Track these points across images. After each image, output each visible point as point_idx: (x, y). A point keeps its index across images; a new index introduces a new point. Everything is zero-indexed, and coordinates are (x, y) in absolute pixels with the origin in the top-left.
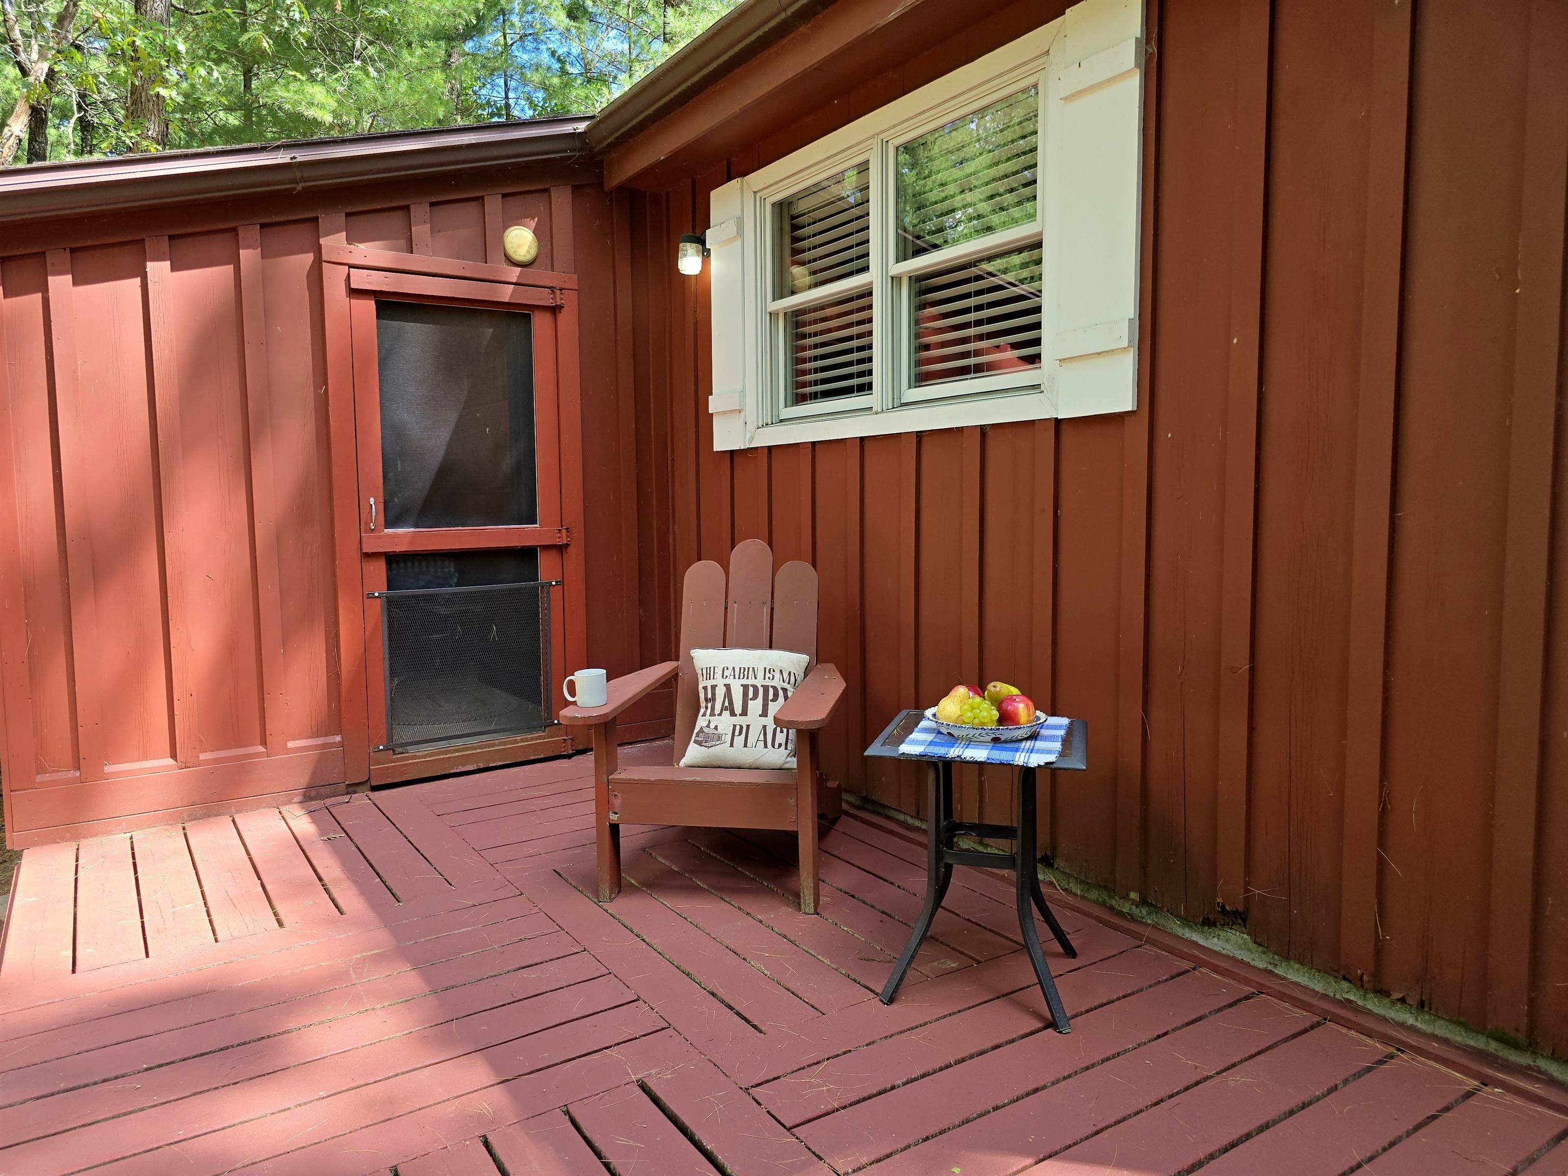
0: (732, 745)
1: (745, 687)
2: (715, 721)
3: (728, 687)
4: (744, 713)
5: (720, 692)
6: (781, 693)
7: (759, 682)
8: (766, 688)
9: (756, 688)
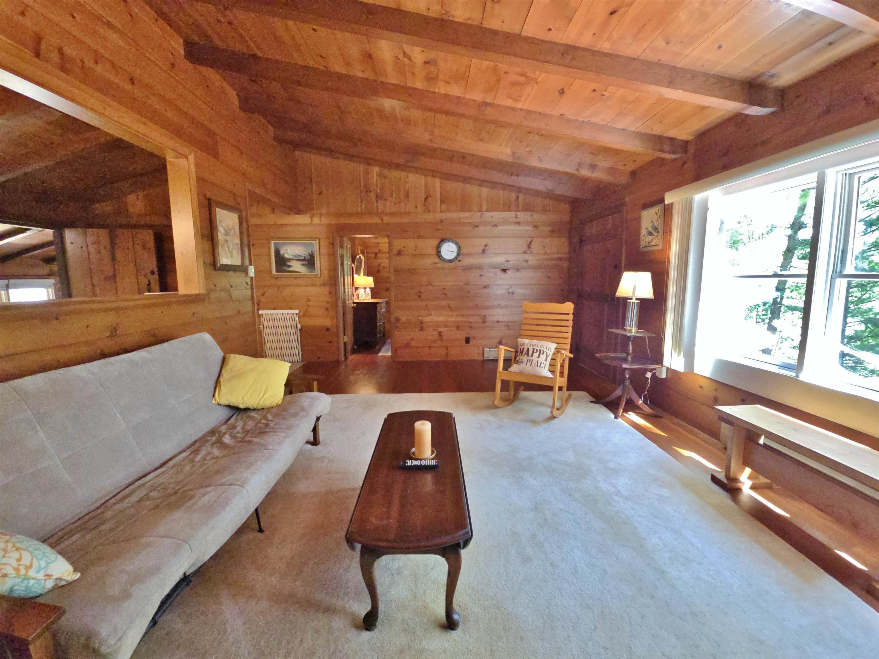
0: (526, 365)
1: (534, 349)
2: (521, 357)
3: (528, 349)
4: (532, 356)
5: (525, 350)
6: (545, 353)
7: (539, 348)
8: (540, 350)
9: (537, 350)
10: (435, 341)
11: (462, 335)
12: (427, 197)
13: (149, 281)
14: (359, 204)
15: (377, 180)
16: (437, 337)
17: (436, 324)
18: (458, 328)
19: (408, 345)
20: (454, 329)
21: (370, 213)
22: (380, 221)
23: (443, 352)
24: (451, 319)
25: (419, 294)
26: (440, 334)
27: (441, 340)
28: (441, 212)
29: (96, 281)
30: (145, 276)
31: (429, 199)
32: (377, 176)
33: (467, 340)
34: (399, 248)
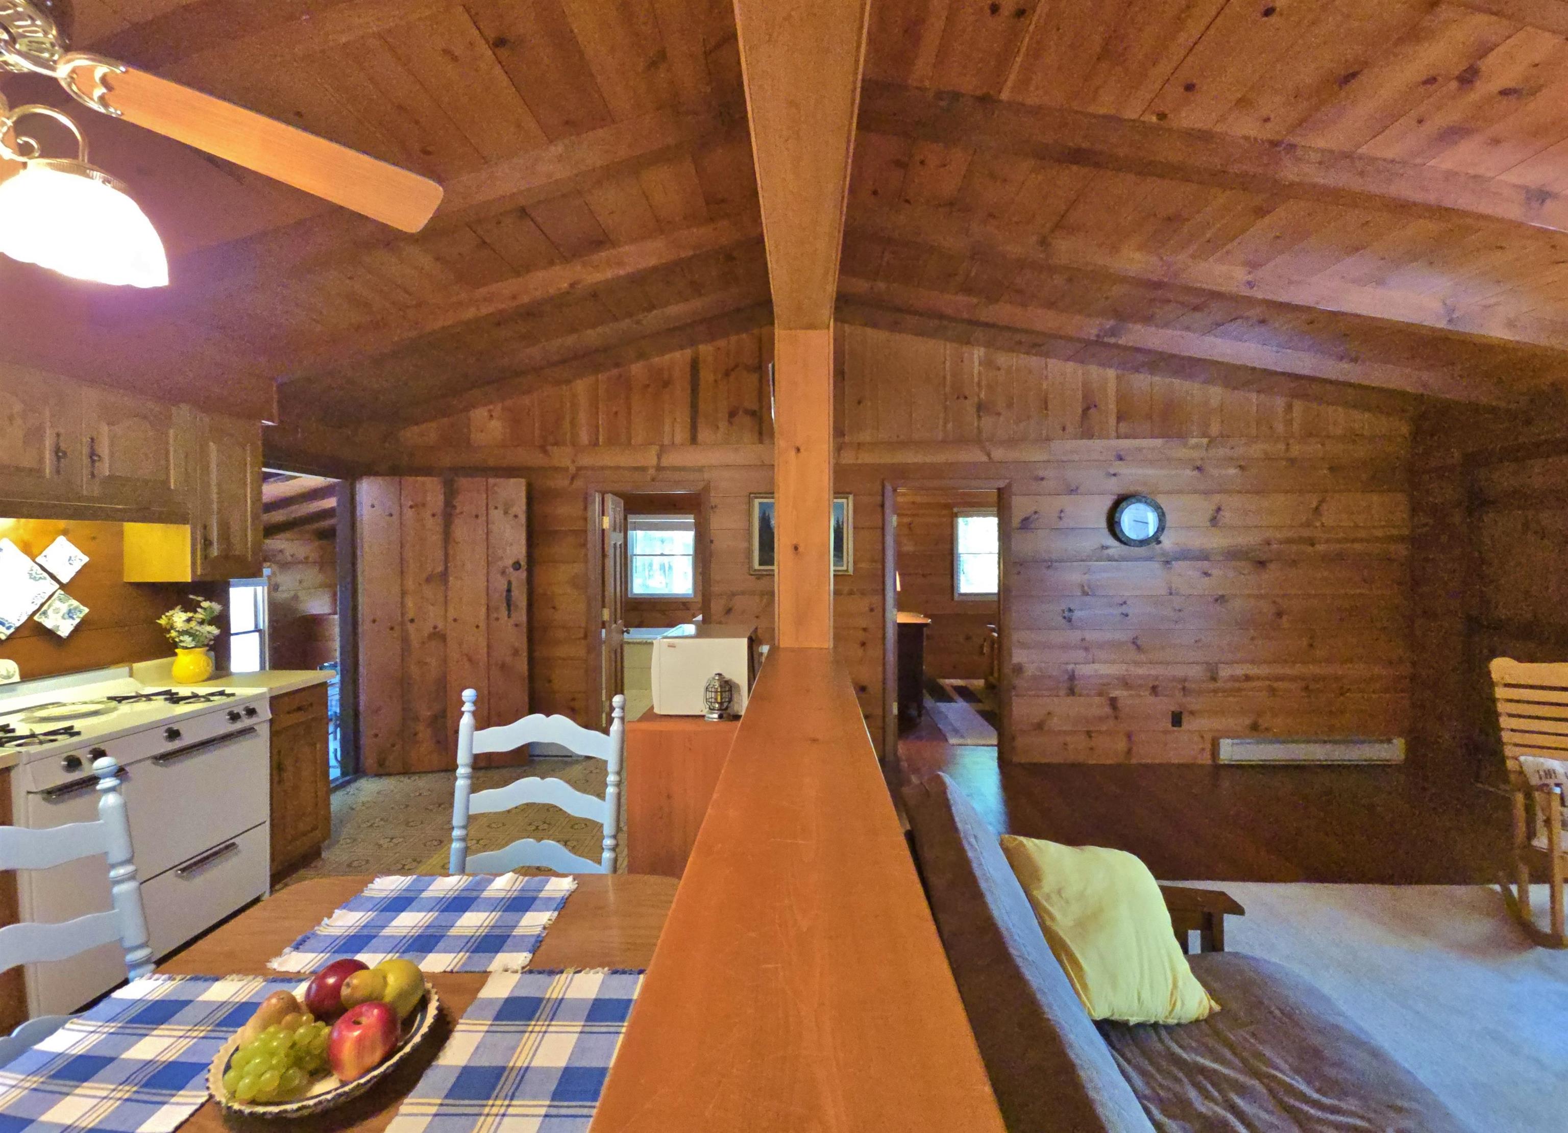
10: (1101, 719)
11: (1165, 705)
12: (1088, 408)
13: (510, 583)
14: (941, 422)
15: (979, 373)
16: (1107, 710)
17: (1105, 681)
18: (1154, 690)
19: (1039, 726)
20: (1147, 693)
21: (961, 441)
22: (984, 458)
23: (1121, 745)
24: (1141, 671)
25: (1067, 614)
26: (1113, 702)
27: (1116, 718)
28: (1118, 437)
29: (410, 584)
30: (503, 573)
31: (1093, 411)
32: (980, 364)
33: (1177, 719)
34: (1022, 515)
